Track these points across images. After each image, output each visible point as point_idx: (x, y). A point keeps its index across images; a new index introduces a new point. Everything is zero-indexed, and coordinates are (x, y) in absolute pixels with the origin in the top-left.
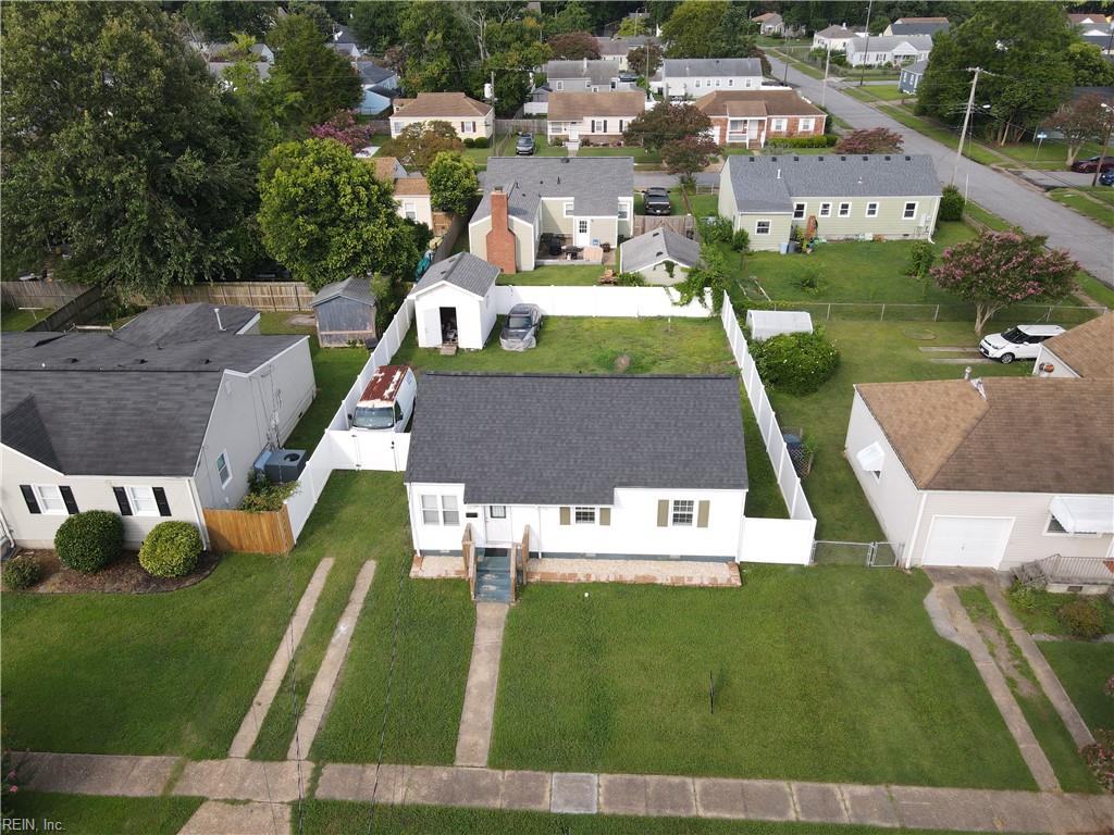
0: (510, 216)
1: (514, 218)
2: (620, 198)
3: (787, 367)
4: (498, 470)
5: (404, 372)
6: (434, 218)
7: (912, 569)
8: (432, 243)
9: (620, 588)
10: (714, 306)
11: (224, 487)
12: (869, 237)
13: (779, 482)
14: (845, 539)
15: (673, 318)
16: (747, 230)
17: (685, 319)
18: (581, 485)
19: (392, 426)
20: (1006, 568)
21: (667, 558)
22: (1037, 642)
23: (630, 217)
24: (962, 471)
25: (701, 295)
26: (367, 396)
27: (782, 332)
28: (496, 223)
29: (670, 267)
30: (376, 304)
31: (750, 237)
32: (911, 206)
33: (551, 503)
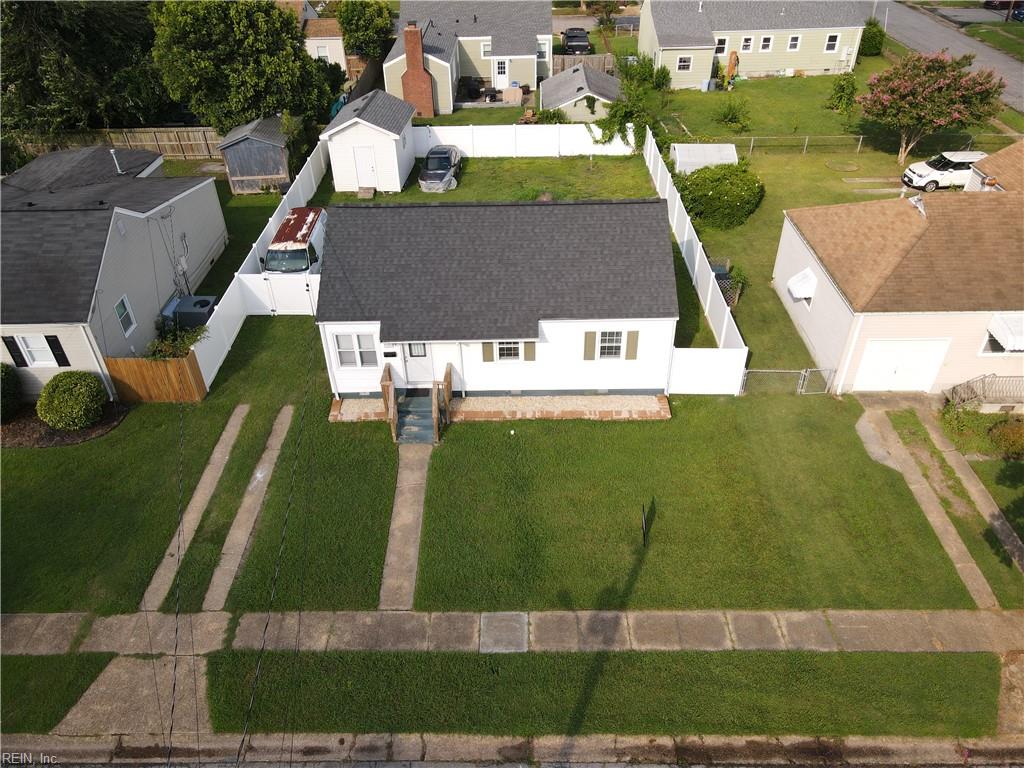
0: (425, 55)
1: (430, 57)
2: (539, 37)
3: (712, 199)
4: (415, 306)
5: (317, 213)
6: (348, 62)
7: (843, 395)
8: (346, 86)
9: (547, 425)
10: (636, 143)
11: (127, 335)
12: (790, 73)
13: (706, 314)
14: (775, 367)
15: (594, 156)
16: (668, 68)
17: (606, 158)
18: (504, 319)
19: (307, 269)
20: (938, 392)
21: (595, 393)
22: (970, 463)
23: (549, 58)
24: (900, 292)
25: (623, 131)
26: (279, 238)
27: (706, 164)
28: (410, 61)
29: (591, 102)
30: (288, 146)
31: (671, 75)
32: (833, 39)
33: (472, 338)
